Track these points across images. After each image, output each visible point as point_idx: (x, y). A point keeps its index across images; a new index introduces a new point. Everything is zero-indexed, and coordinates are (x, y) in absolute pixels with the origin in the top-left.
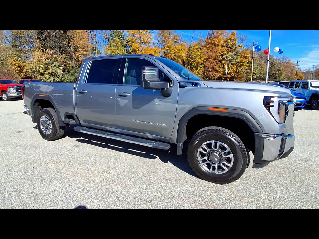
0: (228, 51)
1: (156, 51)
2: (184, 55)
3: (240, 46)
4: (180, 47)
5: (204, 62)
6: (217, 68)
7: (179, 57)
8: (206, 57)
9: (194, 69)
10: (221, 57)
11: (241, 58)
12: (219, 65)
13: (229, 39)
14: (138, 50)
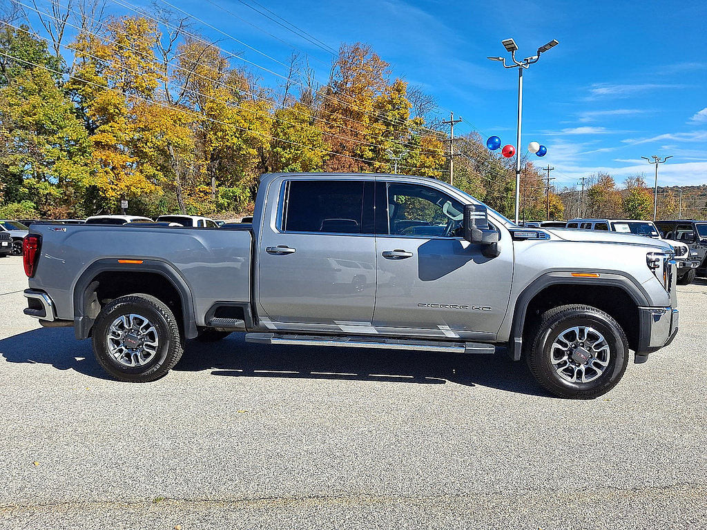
0: (387, 134)
1: (180, 120)
2: (264, 135)
3: (417, 123)
4: (253, 110)
7: (251, 142)
8: (329, 147)
10: (370, 150)
11: (421, 154)
13: (390, 102)
14: (117, 111)
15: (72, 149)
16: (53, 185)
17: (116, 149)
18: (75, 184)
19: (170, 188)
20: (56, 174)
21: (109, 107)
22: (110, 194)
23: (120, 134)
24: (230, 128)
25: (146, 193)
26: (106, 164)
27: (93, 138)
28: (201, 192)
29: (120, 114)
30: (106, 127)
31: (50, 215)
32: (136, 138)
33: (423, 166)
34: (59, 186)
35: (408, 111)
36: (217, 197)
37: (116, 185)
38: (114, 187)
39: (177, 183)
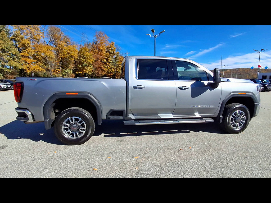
0: (110, 56)
1: (49, 49)
2: (76, 55)
3: (117, 53)
5: (93, 63)
6: (103, 68)
7: (72, 57)
8: (94, 59)
9: (86, 68)
10: (106, 60)
11: (119, 61)
12: (104, 66)
13: (110, 47)
14: (28, 46)
15: (14, 57)
16: (8, 68)
17: (29, 57)
18: (16, 68)
19: (48, 70)
20: (9, 65)
21: (26, 44)
22: (28, 71)
23: (30, 53)
24: (66, 53)
25: (40, 71)
26: (26, 62)
27: (21, 54)
28: (57, 71)
29: (29, 47)
30: (25, 51)
31: (8, 78)
32: (35, 54)
33: (119, 64)
34: (10, 69)
35: (115, 50)
36: (62, 72)
37: (30, 69)
38: (29, 69)
39: (49, 68)
